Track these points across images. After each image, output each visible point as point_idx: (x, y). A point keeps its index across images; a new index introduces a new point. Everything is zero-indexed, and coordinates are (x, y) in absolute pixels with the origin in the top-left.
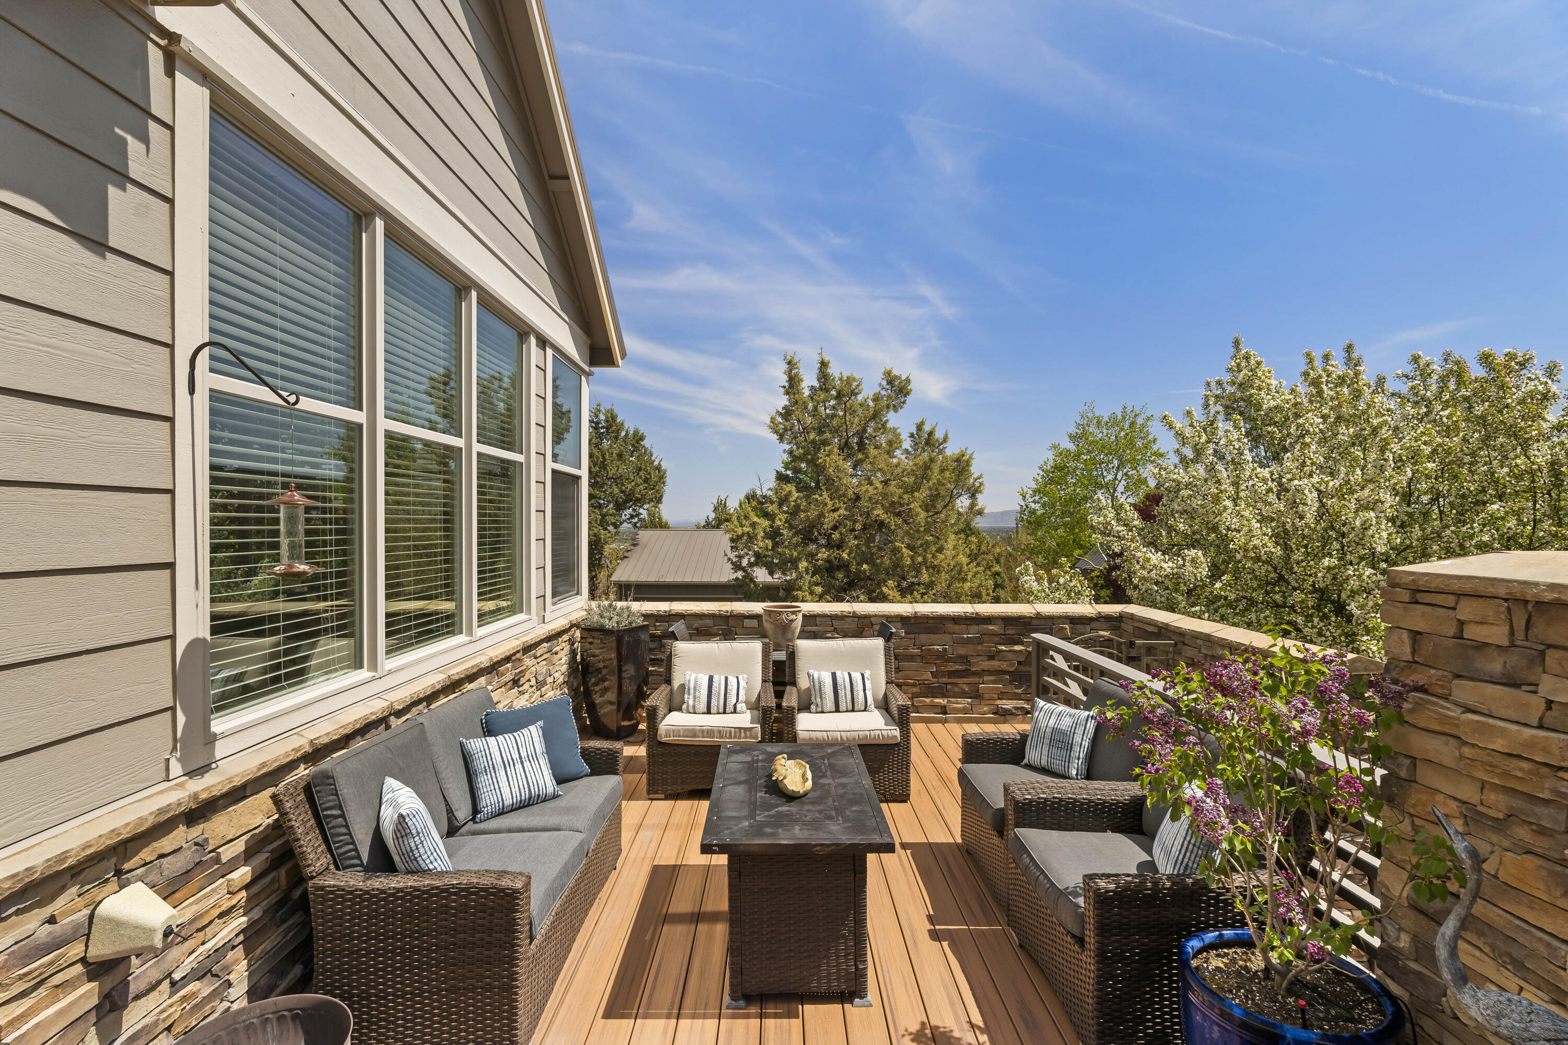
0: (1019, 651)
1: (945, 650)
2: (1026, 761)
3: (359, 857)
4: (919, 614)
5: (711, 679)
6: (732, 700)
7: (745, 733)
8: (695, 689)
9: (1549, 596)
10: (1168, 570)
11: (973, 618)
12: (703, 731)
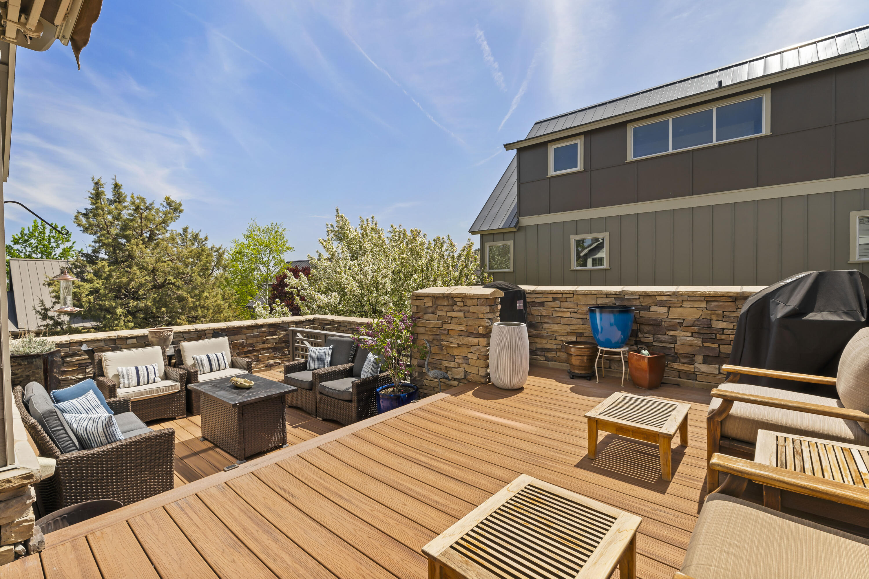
0: (276, 338)
1: (243, 342)
2: (308, 368)
3: (75, 446)
4: (230, 327)
5: (137, 369)
6: (152, 376)
7: (172, 388)
8: (128, 375)
9: (438, 295)
10: (327, 301)
11: (255, 326)
12: (147, 392)
